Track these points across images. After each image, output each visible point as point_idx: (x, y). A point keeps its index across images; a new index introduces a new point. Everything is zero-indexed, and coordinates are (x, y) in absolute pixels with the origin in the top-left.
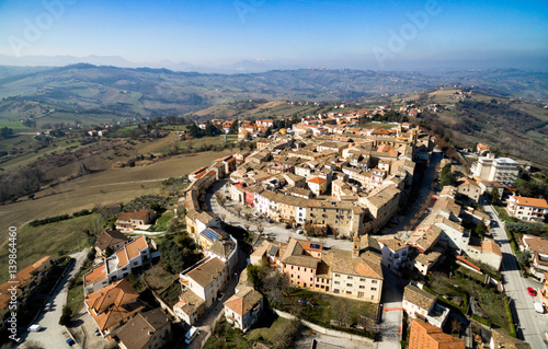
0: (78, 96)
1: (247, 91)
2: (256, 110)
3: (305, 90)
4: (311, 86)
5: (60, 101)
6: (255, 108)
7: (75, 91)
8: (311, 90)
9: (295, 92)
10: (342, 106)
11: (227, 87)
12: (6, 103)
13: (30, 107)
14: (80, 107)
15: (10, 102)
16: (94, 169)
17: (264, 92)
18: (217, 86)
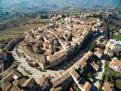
0: (28, 4)
1: (68, 4)
2: (67, 10)
3: (84, 4)
4: (86, 3)
5: (24, 5)
6: (67, 9)
7: (28, 3)
8: (86, 4)
9: (81, 5)
10: (89, 10)
11: (63, 3)
12: (12, 5)
13: (16, 6)
14: (27, 7)
15: (13, 5)
16: (17, 25)
17: (73, 4)
18: (61, 2)
